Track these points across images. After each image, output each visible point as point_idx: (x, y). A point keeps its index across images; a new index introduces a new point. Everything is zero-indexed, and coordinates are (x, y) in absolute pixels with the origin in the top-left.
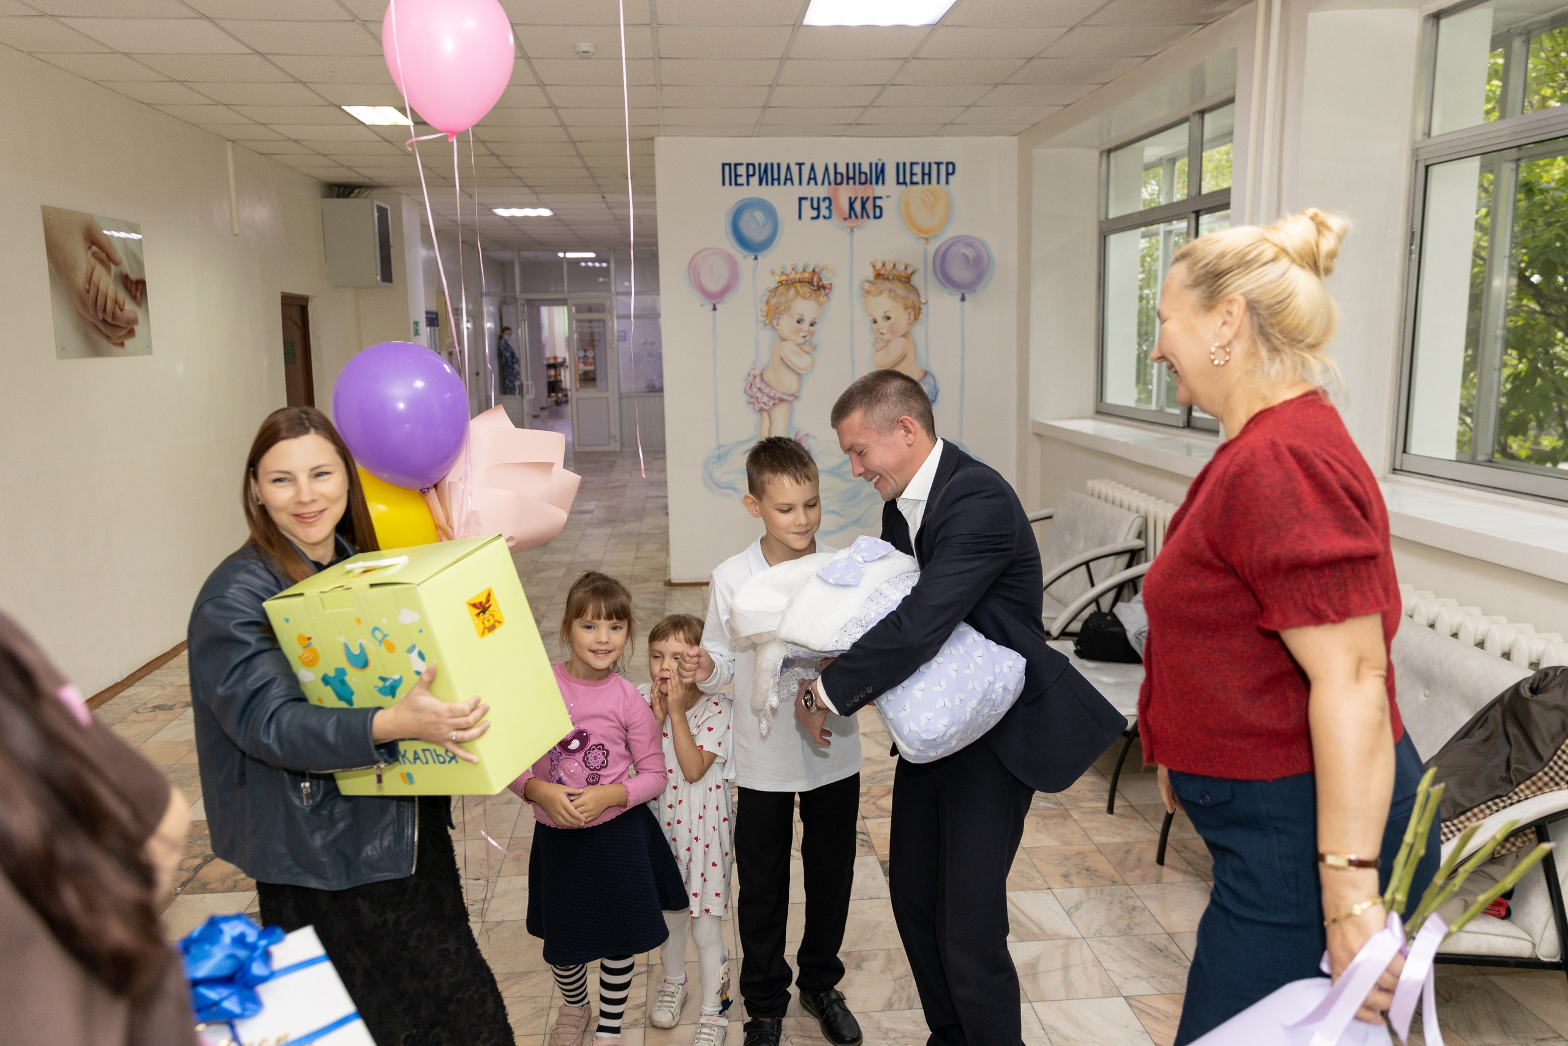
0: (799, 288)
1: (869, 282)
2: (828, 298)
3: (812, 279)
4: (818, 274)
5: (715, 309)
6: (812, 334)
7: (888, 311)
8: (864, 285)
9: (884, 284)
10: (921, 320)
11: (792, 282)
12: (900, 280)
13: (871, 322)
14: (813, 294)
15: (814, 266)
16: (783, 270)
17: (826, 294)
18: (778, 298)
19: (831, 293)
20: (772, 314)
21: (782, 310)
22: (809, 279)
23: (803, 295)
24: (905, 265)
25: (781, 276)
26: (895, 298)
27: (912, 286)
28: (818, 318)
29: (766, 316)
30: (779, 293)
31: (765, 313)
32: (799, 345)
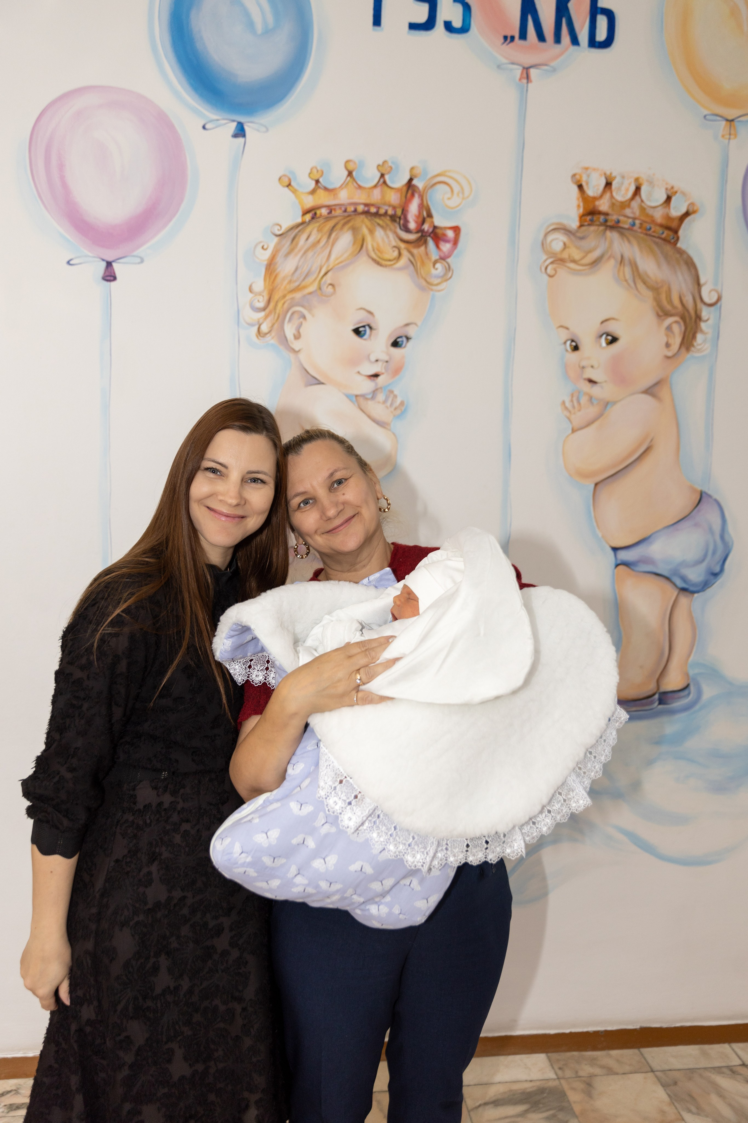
0: (364, 230)
1: (567, 231)
2: (449, 268)
3: (405, 211)
4: (421, 197)
5: (110, 276)
6: (397, 371)
7: (613, 319)
8: (550, 238)
9: (606, 239)
10: (699, 351)
11: (346, 214)
12: (649, 232)
13: (563, 346)
14: (405, 253)
15: (412, 169)
16: (320, 173)
17: (442, 255)
18: (302, 257)
19: (456, 252)
20: (282, 302)
21: (310, 293)
22: (394, 208)
23: (375, 253)
24: (667, 189)
25: (313, 192)
26: (632, 284)
27: (681, 252)
28: (415, 324)
29: (264, 309)
30: (307, 239)
31: (261, 298)
32: (357, 399)
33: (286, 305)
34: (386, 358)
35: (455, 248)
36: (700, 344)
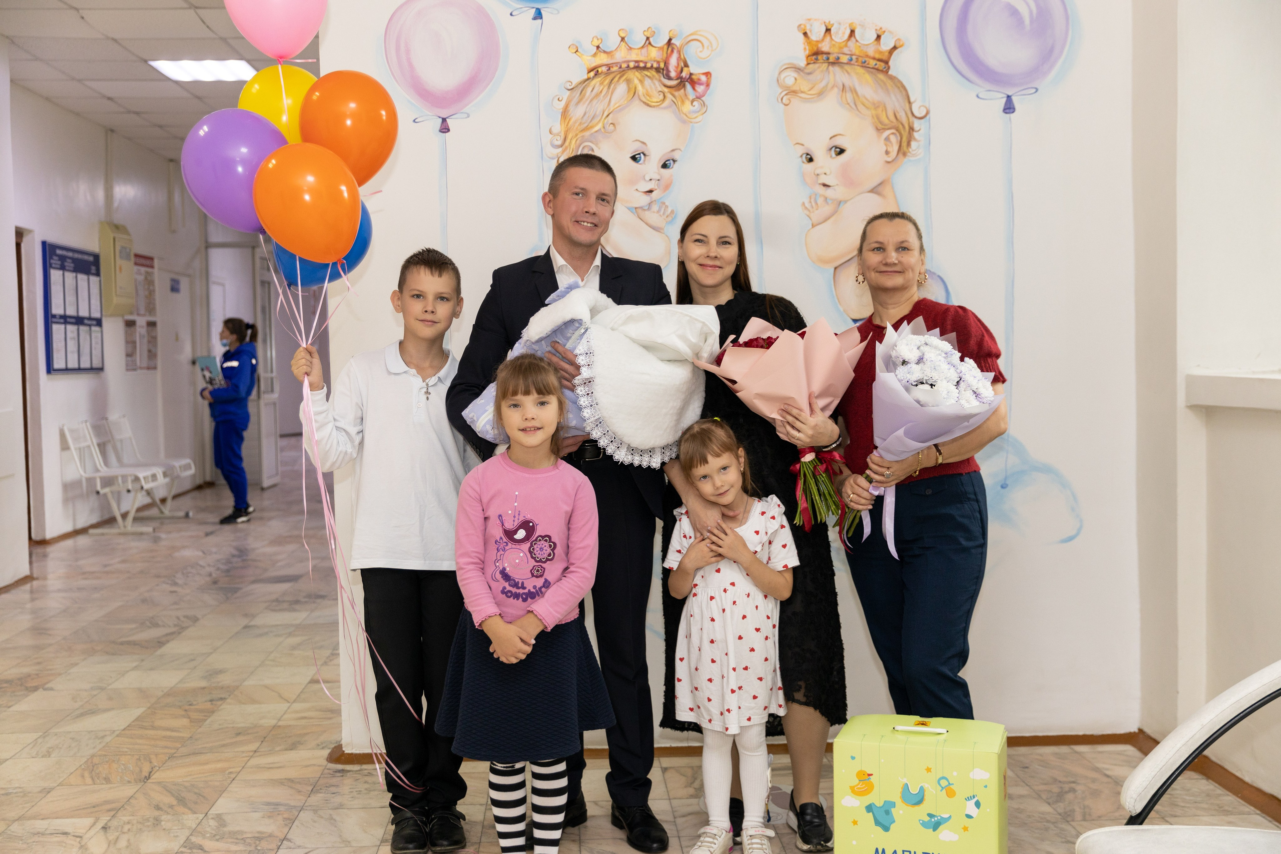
0: (636, 81)
1: (798, 69)
2: (703, 104)
3: (666, 64)
4: (679, 52)
5: (445, 129)
6: (667, 187)
7: (840, 135)
8: (783, 76)
9: (829, 72)
10: (914, 155)
11: (621, 70)
12: (864, 65)
13: (800, 159)
14: (669, 96)
15: (671, 31)
16: (600, 41)
17: (698, 95)
18: (589, 104)
19: (708, 92)
20: (575, 139)
21: (596, 132)
22: (658, 62)
23: (645, 97)
24: (876, 30)
25: (595, 55)
26: (853, 106)
27: (892, 78)
28: (680, 149)
29: (561, 146)
30: (592, 91)
31: (559, 138)
32: (636, 210)
33: (578, 142)
34: (658, 178)
35: (708, 89)
36: (915, 150)
